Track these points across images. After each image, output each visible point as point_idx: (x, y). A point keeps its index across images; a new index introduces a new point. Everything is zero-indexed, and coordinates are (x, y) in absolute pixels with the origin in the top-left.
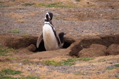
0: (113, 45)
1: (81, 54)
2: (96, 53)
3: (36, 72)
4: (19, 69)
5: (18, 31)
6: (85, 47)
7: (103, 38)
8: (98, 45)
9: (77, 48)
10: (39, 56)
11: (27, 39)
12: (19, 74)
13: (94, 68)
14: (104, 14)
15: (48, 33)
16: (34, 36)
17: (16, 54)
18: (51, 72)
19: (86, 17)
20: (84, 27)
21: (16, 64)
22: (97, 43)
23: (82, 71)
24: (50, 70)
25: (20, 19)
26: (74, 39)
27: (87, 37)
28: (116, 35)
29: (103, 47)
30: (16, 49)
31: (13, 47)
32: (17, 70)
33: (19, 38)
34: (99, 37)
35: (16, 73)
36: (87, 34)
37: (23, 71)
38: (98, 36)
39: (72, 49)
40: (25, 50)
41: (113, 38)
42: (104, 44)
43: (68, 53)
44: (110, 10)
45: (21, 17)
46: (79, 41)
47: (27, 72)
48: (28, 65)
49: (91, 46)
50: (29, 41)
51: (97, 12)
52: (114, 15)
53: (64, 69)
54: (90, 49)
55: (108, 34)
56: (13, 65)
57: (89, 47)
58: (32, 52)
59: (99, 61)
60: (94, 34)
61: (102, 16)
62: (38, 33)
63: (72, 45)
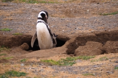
0: (108, 42)
1: (78, 52)
2: (93, 51)
3: (41, 73)
4: (23, 71)
5: (8, 29)
6: (80, 45)
7: (97, 35)
8: (93, 42)
9: (73, 46)
10: (36, 55)
11: (20, 38)
12: (24, 75)
13: (102, 68)
14: (91, 10)
15: (42, 32)
16: (27, 34)
17: (9, 53)
18: (57, 72)
19: (73, 12)
20: (76, 23)
21: (18, 65)
22: (92, 40)
23: (90, 71)
24: (56, 71)
25: (8, 16)
26: (69, 36)
27: (82, 35)
28: (111, 32)
29: (99, 44)
30: (9, 48)
31: (6, 46)
32: (21, 72)
33: (11, 37)
34: (94, 34)
35: (21, 75)
36: (81, 31)
37: (28, 72)
38: (92, 32)
39: (68, 47)
40: (18, 49)
41: (108, 34)
42: (99, 41)
43: (65, 52)
44: (96, 5)
45: (9, 14)
46: (74, 39)
47: (32, 73)
48: (30, 66)
49: (87, 43)
50: (22, 40)
51: (83, 8)
52: (101, 10)
53: (70, 69)
54: (85, 46)
55: (102, 31)
56: (15, 67)
57: (85, 45)
58: (25, 51)
59: (101, 60)
60: (88, 31)
61: (89, 11)
62: (30, 31)
63: (67, 43)
